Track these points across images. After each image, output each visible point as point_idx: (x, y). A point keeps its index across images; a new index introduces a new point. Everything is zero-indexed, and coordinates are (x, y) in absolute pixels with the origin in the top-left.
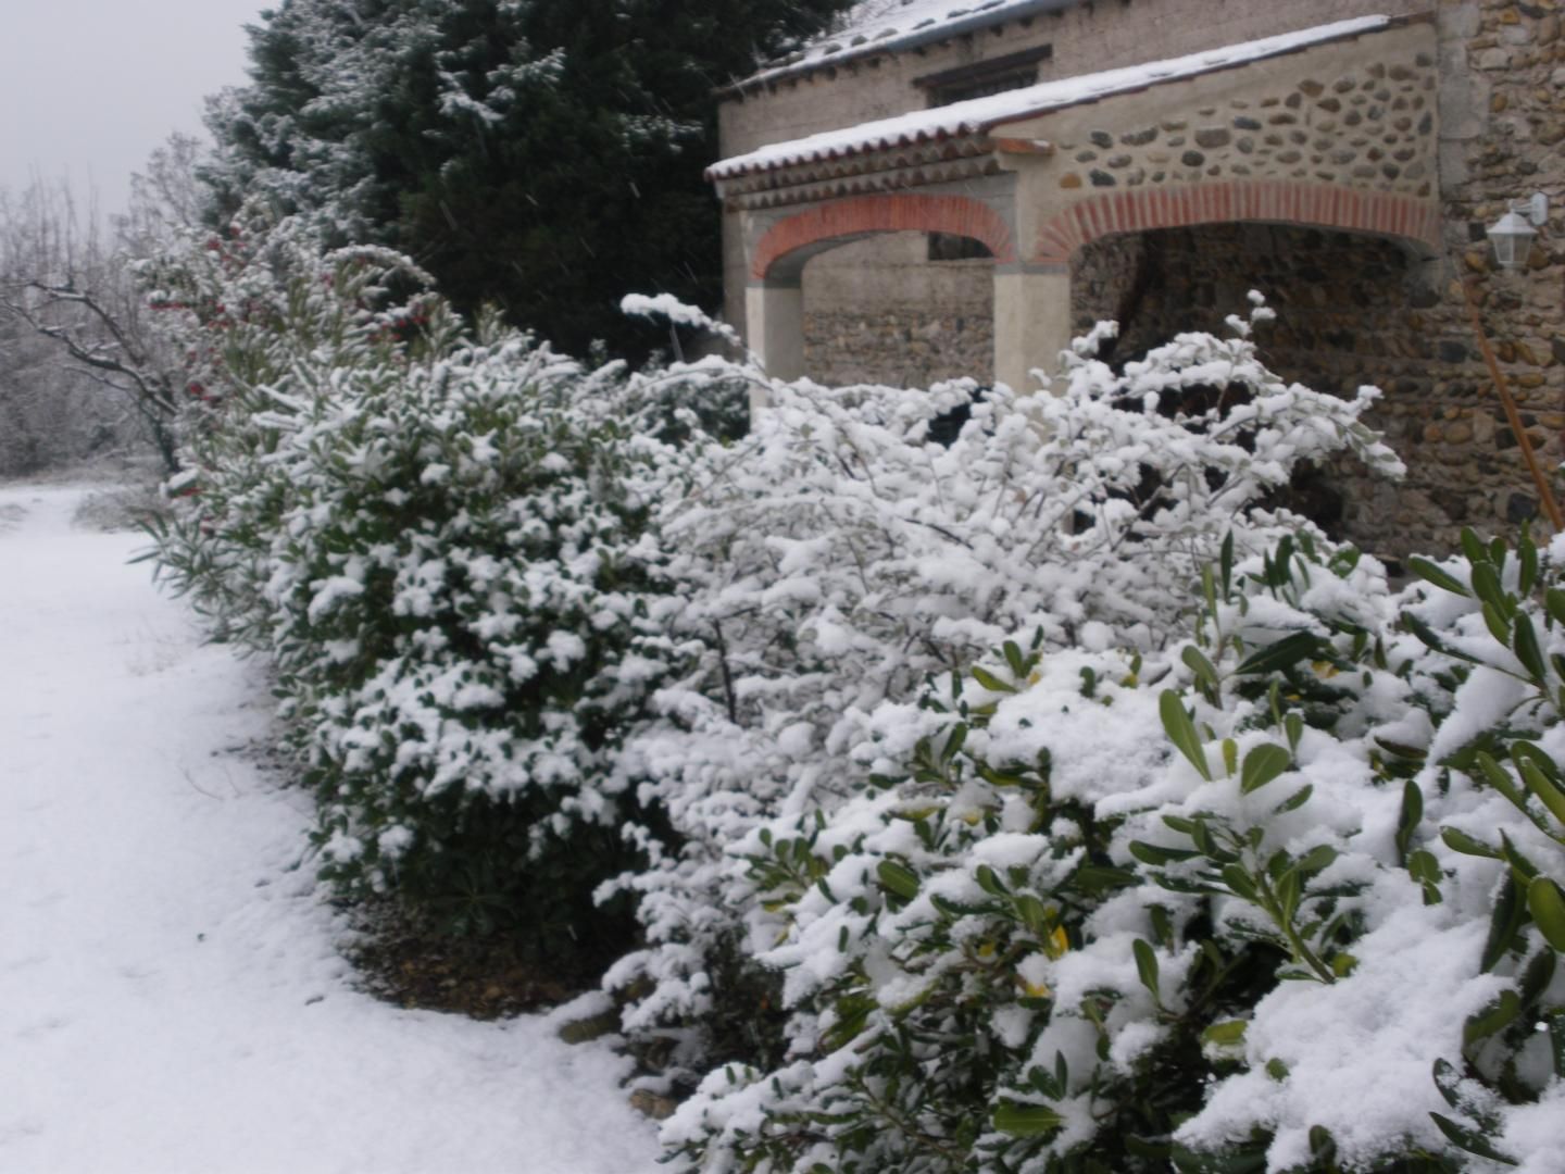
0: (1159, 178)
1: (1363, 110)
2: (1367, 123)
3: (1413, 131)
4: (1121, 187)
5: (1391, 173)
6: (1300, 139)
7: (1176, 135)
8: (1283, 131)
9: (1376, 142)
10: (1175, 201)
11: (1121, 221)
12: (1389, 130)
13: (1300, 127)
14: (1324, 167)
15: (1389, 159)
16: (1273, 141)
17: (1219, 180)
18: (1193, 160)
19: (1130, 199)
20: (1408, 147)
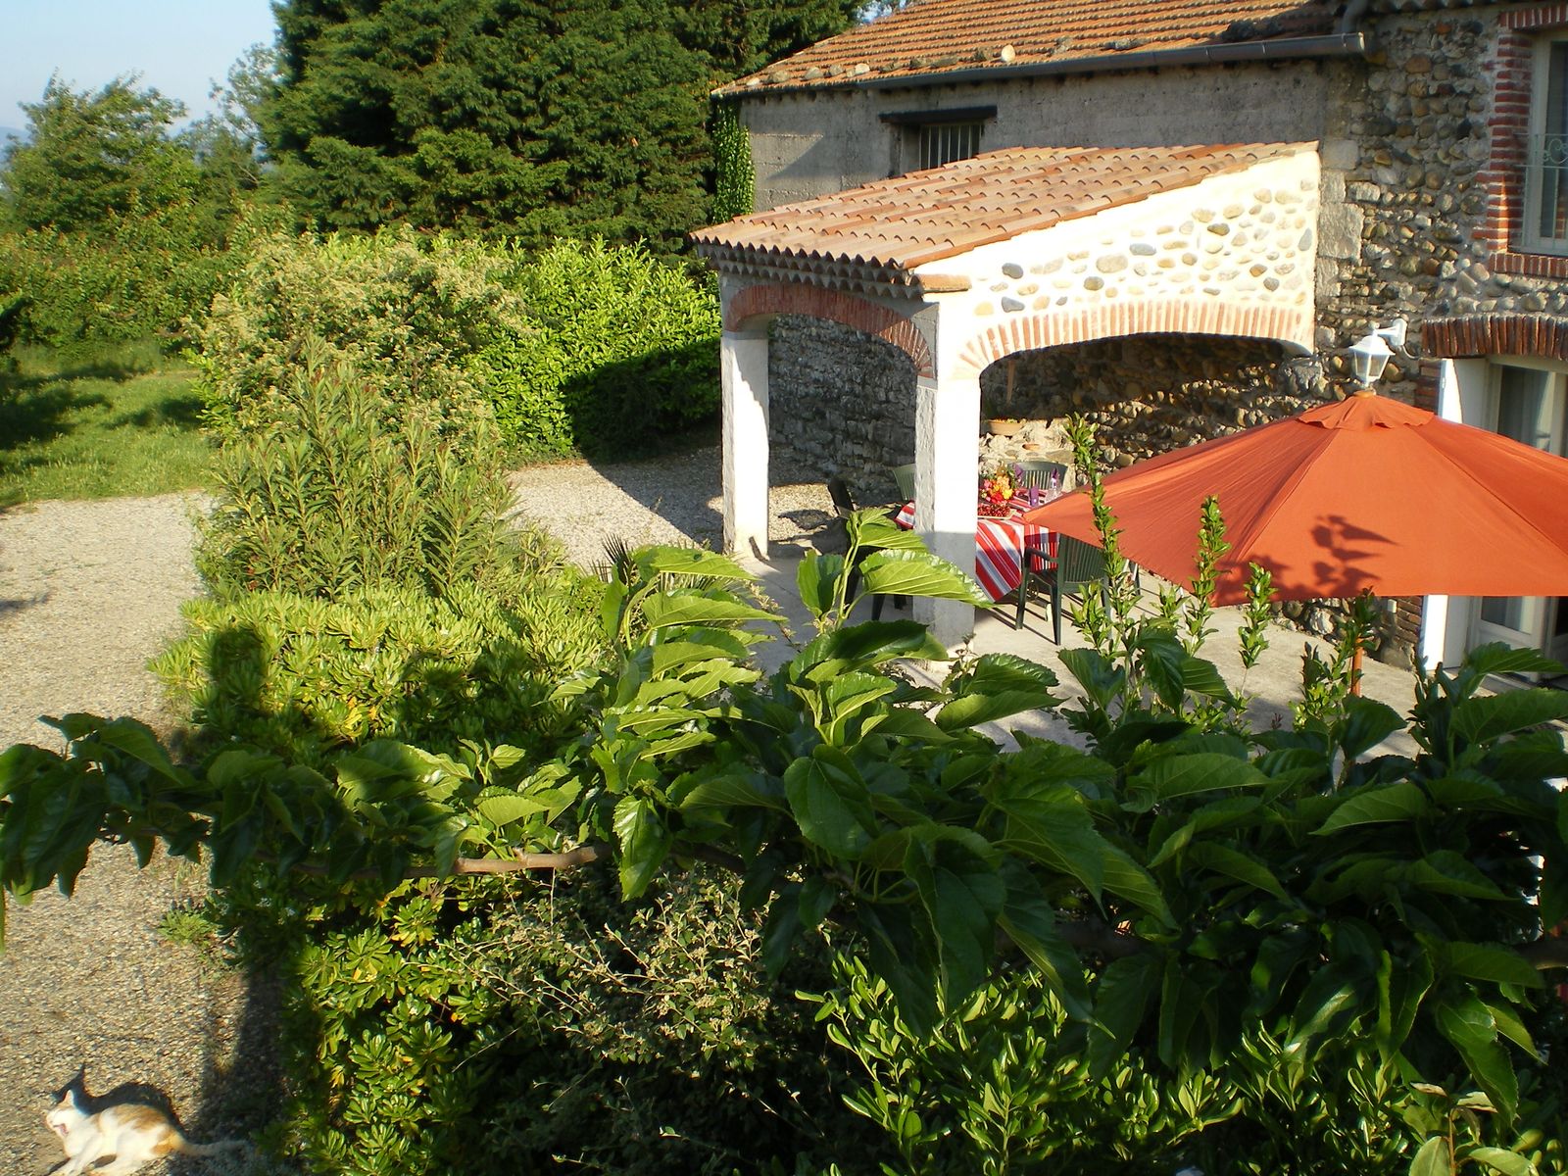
0: (1062, 302)
1: (1249, 233)
2: (1251, 243)
3: (1294, 247)
4: (1029, 313)
5: (1271, 286)
6: (1191, 261)
7: (1080, 263)
8: (1176, 255)
9: (1261, 260)
10: (1075, 322)
11: (1027, 340)
12: (1273, 248)
13: (1191, 250)
14: (1212, 285)
15: (1270, 274)
16: (1166, 264)
17: (1116, 301)
18: (1093, 285)
19: (1036, 321)
20: (1288, 262)
